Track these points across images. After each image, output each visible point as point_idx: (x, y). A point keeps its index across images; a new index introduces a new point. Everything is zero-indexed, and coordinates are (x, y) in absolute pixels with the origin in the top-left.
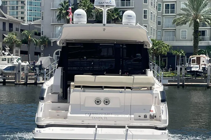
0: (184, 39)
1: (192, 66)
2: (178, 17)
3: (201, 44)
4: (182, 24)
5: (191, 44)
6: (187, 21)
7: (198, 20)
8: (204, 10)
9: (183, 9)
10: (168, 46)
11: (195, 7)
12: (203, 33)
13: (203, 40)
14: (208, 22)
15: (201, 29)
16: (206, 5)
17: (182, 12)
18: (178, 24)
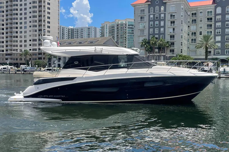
0: (201, 55)
1: (204, 68)
2: (197, 45)
3: (209, 57)
4: (200, 48)
5: (204, 57)
6: (202, 47)
7: (207, 46)
8: (211, 41)
9: (200, 41)
10: (193, 58)
11: (206, 40)
12: (210, 52)
13: (210, 55)
14: (212, 47)
15: (209, 50)
16: (211, 39)
17: (200, 42)
18: (198, 48)
